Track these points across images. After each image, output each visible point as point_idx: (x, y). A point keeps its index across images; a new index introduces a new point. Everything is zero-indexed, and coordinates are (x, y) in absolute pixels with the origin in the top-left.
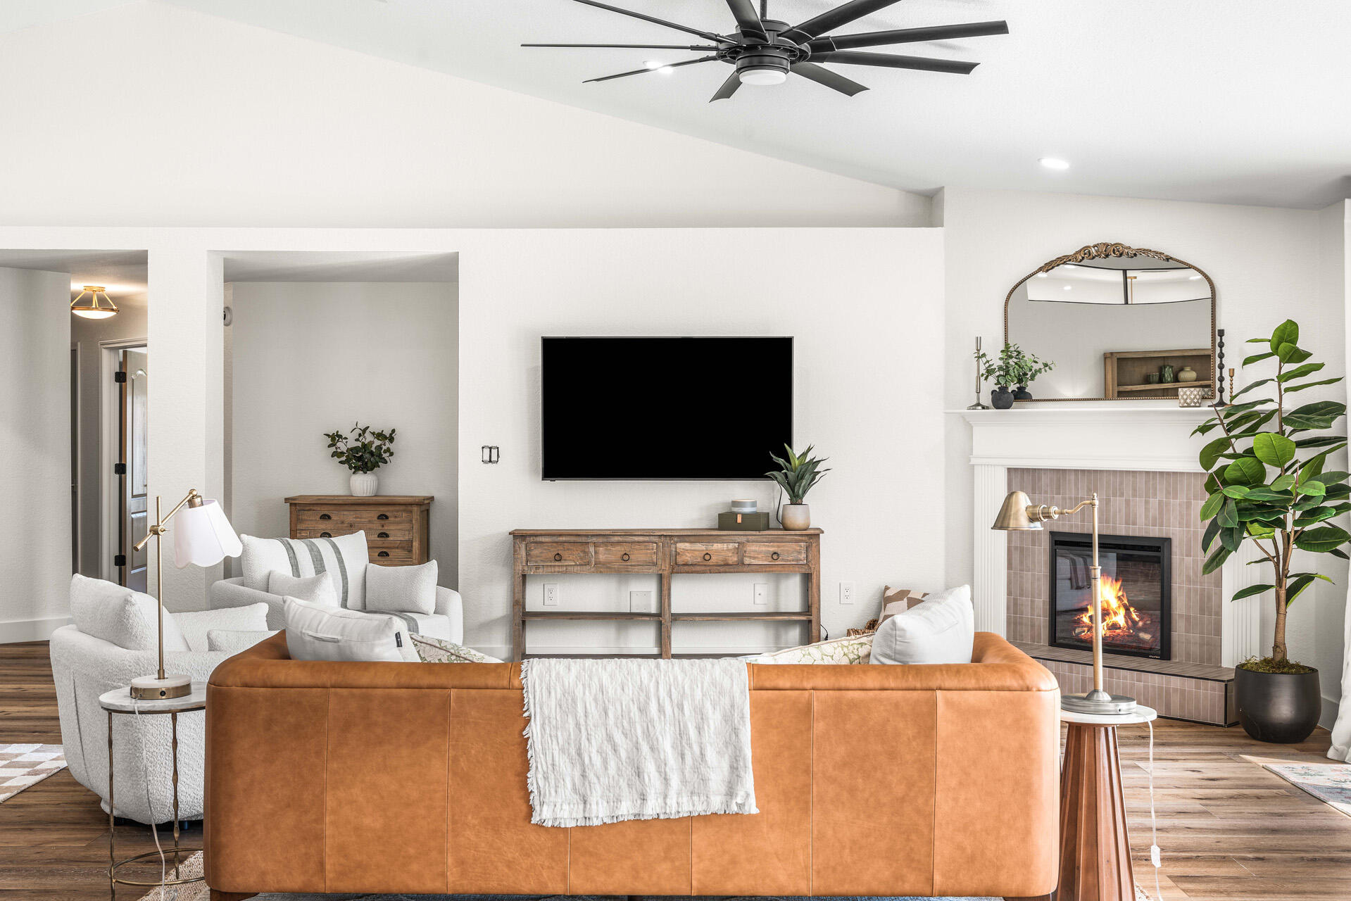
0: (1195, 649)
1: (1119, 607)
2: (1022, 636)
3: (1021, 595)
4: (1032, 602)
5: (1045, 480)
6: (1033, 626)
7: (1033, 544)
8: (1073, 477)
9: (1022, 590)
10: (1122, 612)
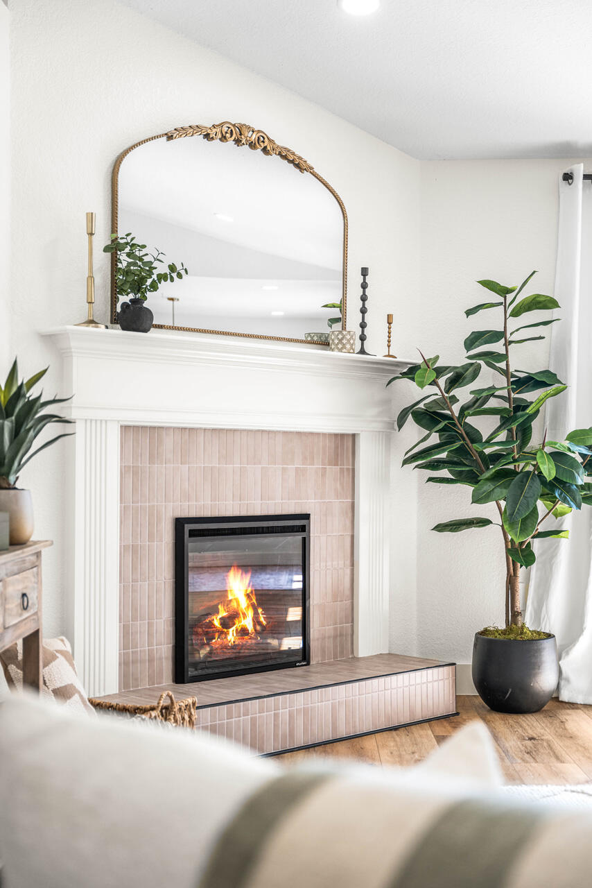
0: (329, 644)
1: (248, 607)
2: (136, 680)
3: (134, 619)
4: (150, 625)
5: (169, 441)
6: (151, 660)
7: (151, 537)
8: (201, 439)
9: (134, 609)
10: (250, 613)
